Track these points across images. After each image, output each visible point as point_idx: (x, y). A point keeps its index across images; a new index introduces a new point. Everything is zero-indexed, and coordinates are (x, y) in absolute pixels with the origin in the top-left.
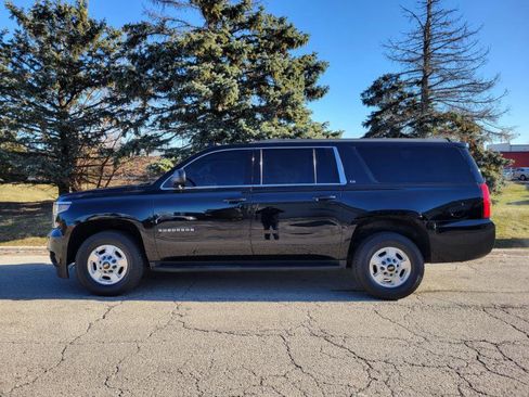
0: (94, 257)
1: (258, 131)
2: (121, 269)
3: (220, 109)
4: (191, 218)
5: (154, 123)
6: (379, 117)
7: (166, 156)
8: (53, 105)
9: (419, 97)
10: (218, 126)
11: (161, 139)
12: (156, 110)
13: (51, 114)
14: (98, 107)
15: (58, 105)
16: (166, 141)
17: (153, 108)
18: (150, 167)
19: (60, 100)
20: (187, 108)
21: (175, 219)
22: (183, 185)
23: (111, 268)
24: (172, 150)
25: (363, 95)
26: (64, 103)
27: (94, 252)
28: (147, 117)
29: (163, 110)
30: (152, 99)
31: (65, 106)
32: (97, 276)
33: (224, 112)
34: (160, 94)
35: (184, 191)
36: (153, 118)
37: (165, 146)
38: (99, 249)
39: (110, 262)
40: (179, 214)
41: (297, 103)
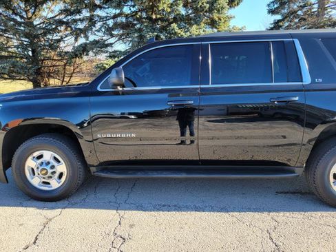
0: (31, 163)
1: (188, 34)
2: (61, 175)
3: (154, 17)
4: (133, 117)
5: (100, 29)
6: (281, 24)
7: (110, 57)
8: (22, 17)
9: (316, 6)
10: (154, 30)
11: (106, 43)
12: (101, 18)
13: (20, 24)
14: (57, 18)
15: (25, 16)
16: (111, 45)
17: (98, 16)
18: (97, 67)
19: (27, 12)
20: (127, 16)
21: (121, 118)
22: (123, 86)
23: (49, 174)
24: (115, 52)
25: (269, 5)
26: (30, 15)
27: (30, 158)
28: (94, 24)
29: (107, 18)
30: (98, 9)
31: (31, 18)
32: (36, 181)
33: (157, 20)
34: (104, 6)
35: (124, 93)
36: (98, 25)
37: (110, 49)
38: (36, 154)
39: (48, 168)
40: (124, 114)
41: (223, 8)
